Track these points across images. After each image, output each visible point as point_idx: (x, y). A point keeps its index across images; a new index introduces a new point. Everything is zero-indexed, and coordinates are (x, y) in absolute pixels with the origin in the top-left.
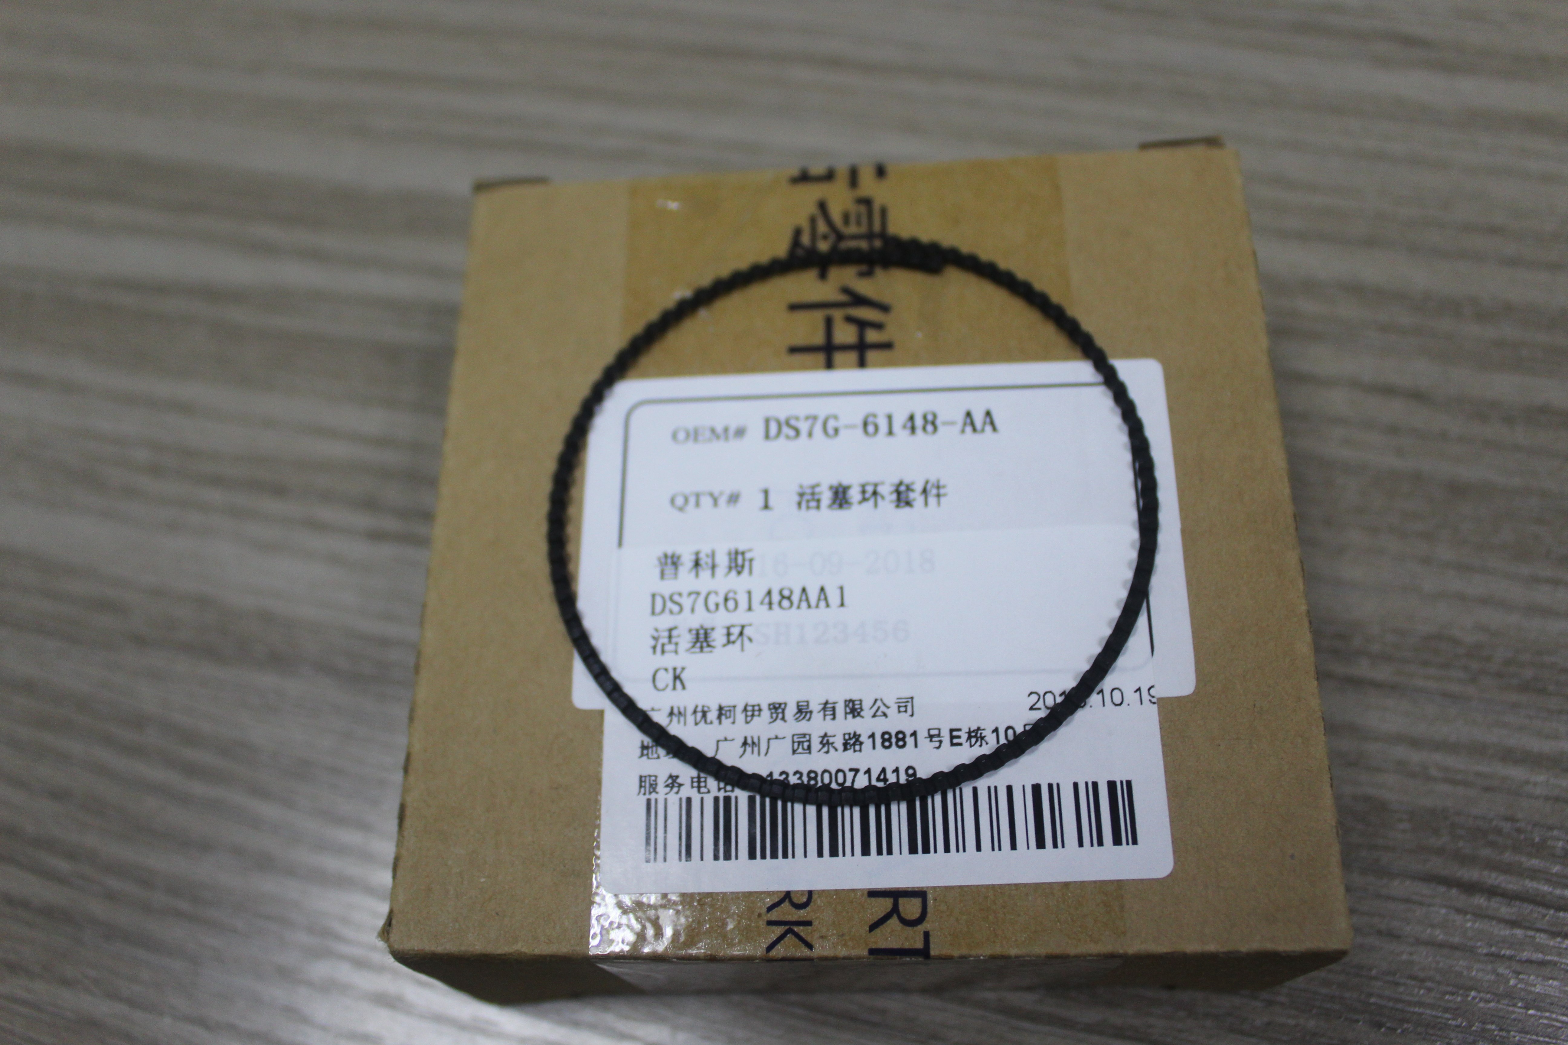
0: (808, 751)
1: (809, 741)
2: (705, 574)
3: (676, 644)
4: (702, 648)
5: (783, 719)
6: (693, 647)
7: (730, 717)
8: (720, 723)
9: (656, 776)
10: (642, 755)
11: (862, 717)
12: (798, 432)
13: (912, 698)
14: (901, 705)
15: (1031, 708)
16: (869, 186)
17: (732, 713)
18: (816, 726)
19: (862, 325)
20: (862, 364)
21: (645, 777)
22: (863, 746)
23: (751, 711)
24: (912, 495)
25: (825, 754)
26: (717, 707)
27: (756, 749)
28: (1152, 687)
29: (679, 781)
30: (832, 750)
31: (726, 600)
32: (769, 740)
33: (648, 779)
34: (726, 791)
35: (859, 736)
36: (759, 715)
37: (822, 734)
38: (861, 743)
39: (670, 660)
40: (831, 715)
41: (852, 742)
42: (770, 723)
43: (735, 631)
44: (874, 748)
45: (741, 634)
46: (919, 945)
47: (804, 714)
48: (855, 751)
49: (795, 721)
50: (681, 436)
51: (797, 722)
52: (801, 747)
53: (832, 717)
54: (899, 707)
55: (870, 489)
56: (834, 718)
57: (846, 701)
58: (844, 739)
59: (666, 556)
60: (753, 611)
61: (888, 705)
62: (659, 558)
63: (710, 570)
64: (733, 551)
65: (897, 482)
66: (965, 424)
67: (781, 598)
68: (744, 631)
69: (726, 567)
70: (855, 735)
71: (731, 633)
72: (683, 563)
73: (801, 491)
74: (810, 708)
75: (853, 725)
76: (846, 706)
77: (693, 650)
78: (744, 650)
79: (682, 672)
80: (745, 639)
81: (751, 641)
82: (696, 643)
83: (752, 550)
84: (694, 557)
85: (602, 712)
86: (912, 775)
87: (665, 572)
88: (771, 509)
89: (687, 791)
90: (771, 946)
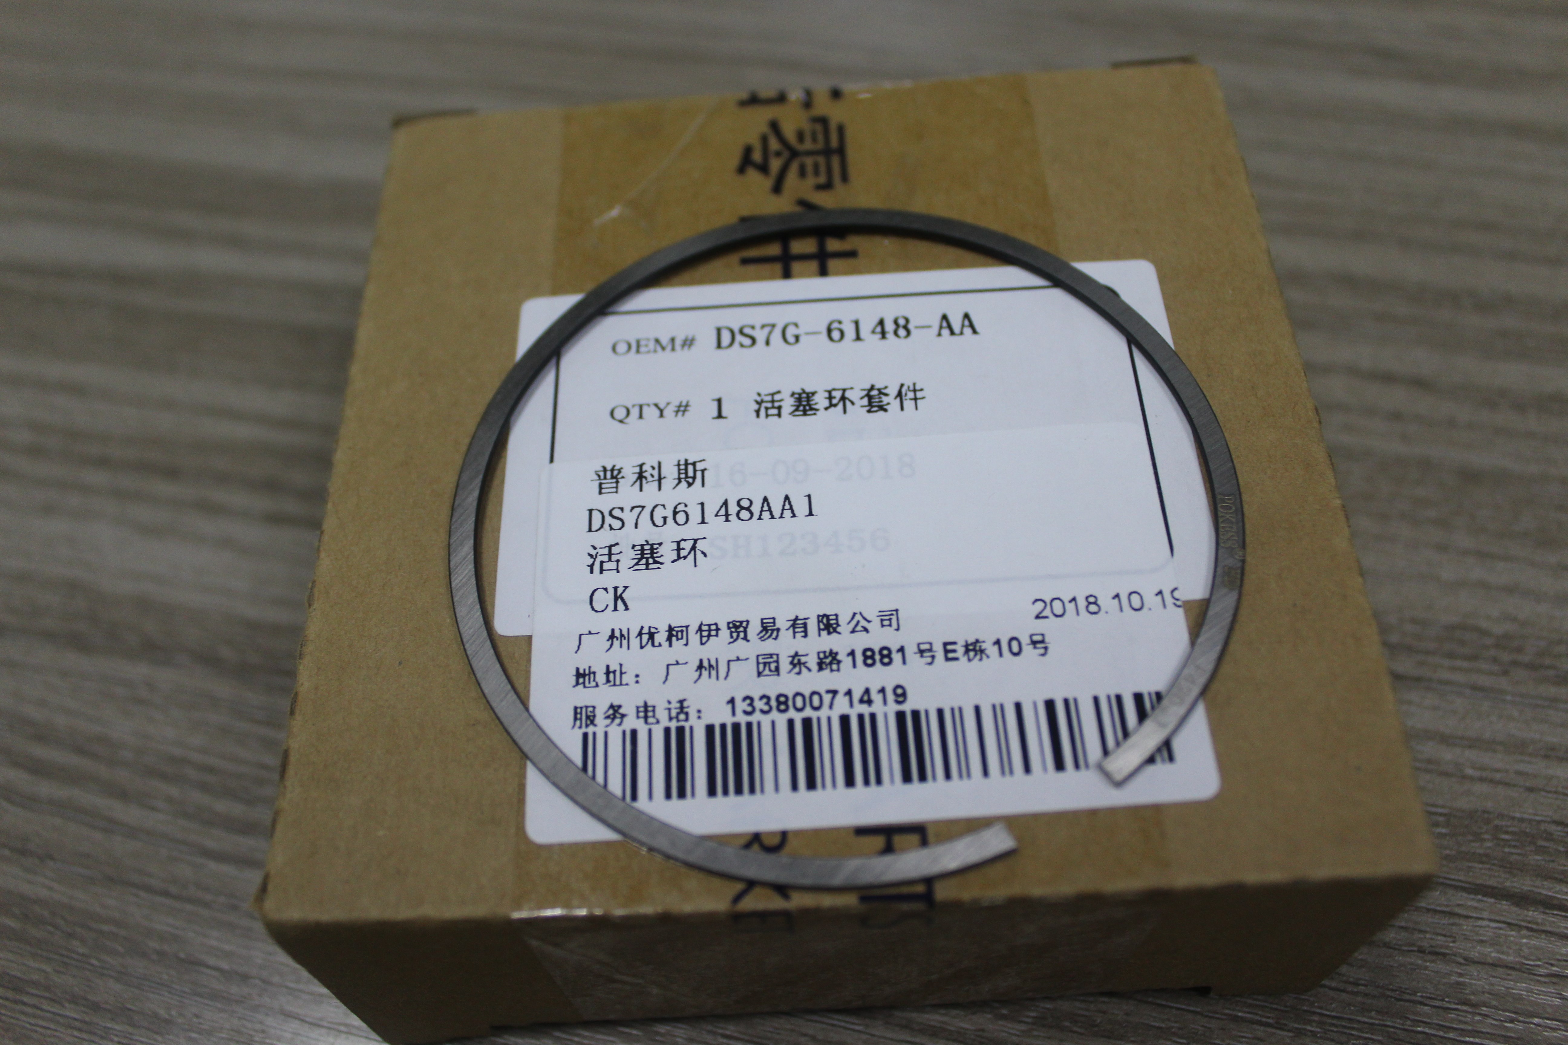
0: (776, 673)
1: (777, 661)
2: (650, 487)
3: (618, 561)
4: (647, 564)
5: (745, 638)
6: (637, 564)
7: (682, 638)
8: (670, 645)
9: (594, 707)
10: (577, 684)
11: (839, 633)
12: (754, 341)
13: (897, 610)
14: (884, 618)
15: (1037, 617)
16: (823, 106)
17: (685, 633)
18: (785, 645)
20: (823, 272)
21: (581, 708)
22: (842, 665)
23: (707, 632)
24: (885, 400)
25: (797, 676)
26: (666, 628)
27: (714, 673)
28: (1176, 589)
29: (622, 711)
30: (803, 669)
31: (675, 513)
32: (729, 662)
33: (584, 710)
34: (678, 721)
35: (837, 654)
36: (717, 635)
37: (792, 653)
38: (839, 662)
39: (610, 579)
40: (802, 632)
41: (828, 661)
42: (730, 643)
43: (687, 545)
44: (854, 666)
45: (694, 548)
46: (921, 887)
47: (770, 632)
48: (832, 670)
49: (760, 640)
50: (622, 348)
51: (762, 641)
52: (767, 668)
53: (803, 634)
54: (882, 620)
55: (837, 395)
56: (806, 636)
57: (819, 616)
58: (819, 658)
59: (605, 470)
60: (707, 523)
61: (869, 619)
62: (596, 472)
63: (656, 483)
64: (682, 462)
65: (868, 387)
66: (941, 327)
67: (739, 509)
68: (697, 545)
69: (675, 479)
70: (831, 652)
71: (681, 547)
72: (624, 476)
73: (759, 399)
74: (777, 626)
75: (828, 642)
76: (819, 622)
77: (636, 567)
78: (697, 565)
79: (624, 591)
80: (698, 553)
81: (705, 555)
82: (640, 560)
83: (704, 460)
84: (637, 470)
85: (529, 639)
86: (901, 695)
87: (604, 486)
88: (725, 418)
89: (632, 722)
90: (737, 899)
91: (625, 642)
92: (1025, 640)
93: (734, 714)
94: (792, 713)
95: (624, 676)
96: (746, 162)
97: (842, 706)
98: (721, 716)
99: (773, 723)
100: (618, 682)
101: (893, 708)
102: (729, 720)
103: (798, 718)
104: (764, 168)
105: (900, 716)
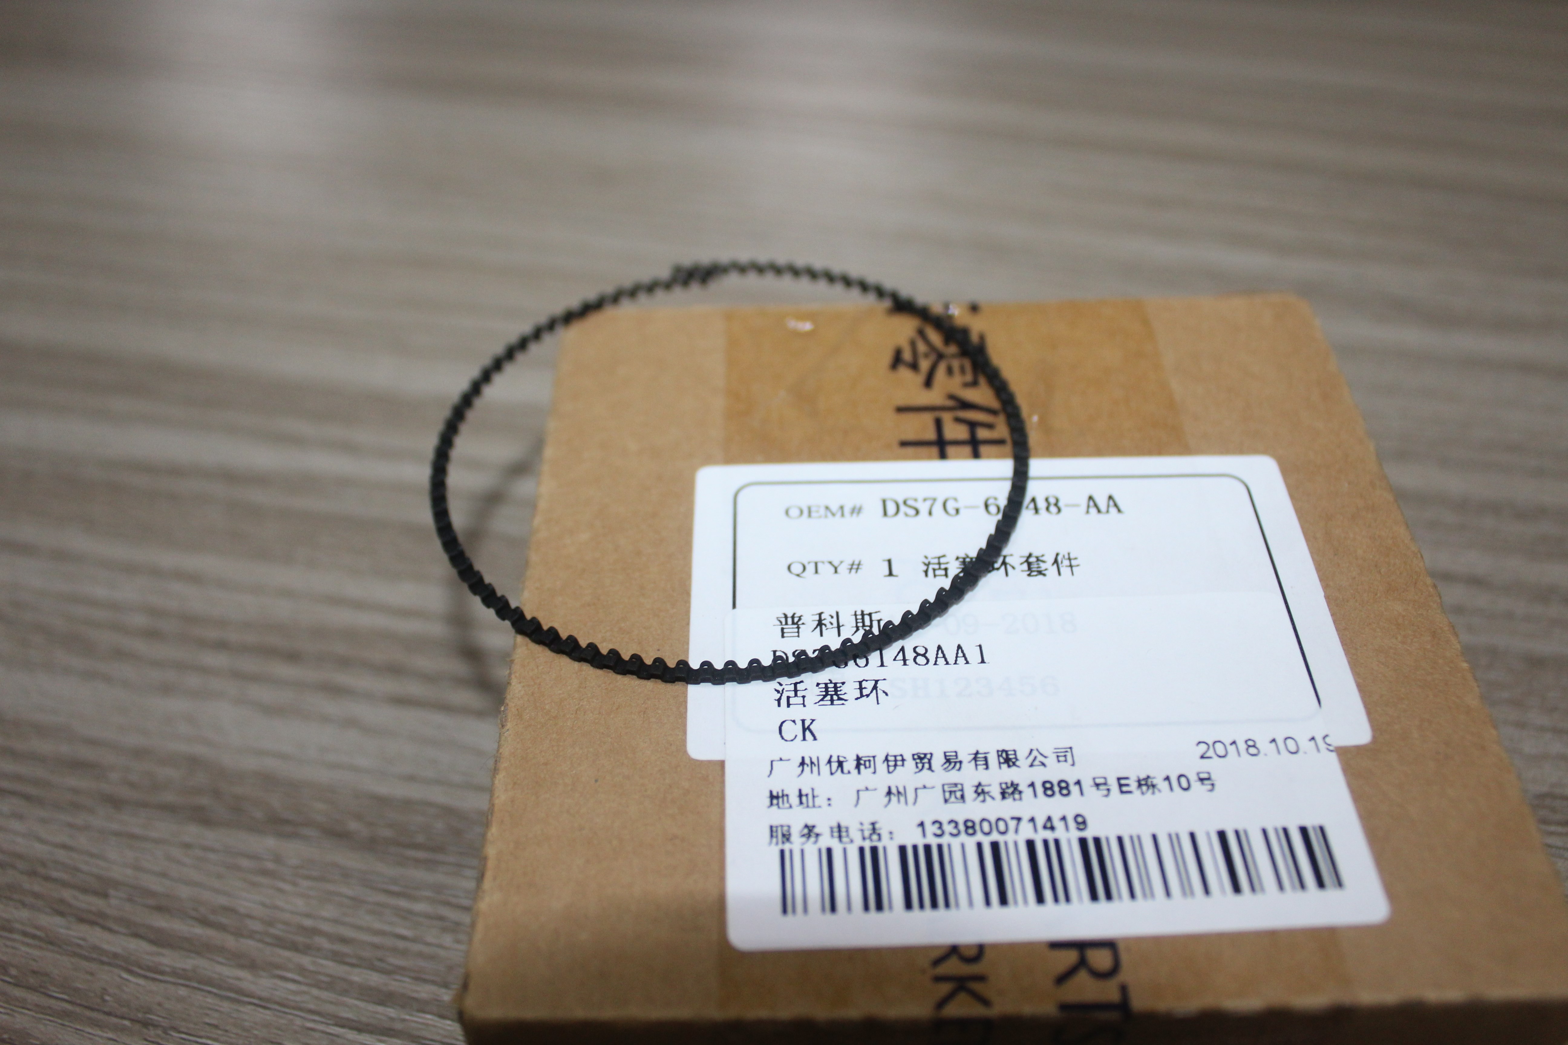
0: (961, 801)
1: (962, 790)
2: (830, 633)
3: (804, 697)
4: (832, 700)
5: (930, 768)
6: (822, 700)
7: (870, 767)
8: (859, 772)
9: (789, 827)
10: (772, 804)
11: (1018, 767)
12: (917, 511)
14: (1059, 754)
17: (872, 763)
18: (968, 776)
19: (973, 425)
20: (976, 456)
21: (777, 827)
22: (1023, 795)
23: (894, 762)
24: (1043, 566)
25: (982, 804)
26: (855, 758)
27: (902, 799)
28: (1327, 736)
30: (988, 798)
32: (916, 789)
33: (779, 829)
34: (871, 840)
35: (1017, 785)
36: (903, 765)
37: (976, 783)
38: (1020, 792)
40: (984, 764)
41: (1010, 790)
42: (916, 773)
43: (869, 685)
45: (875, 687)
46: (1116, 997)
47: (953, 764)
48: (1014, 800)
49: (944, 771)
50: (794, 512)
51: (947, 772)
52: (953, 796)
53: (984, 767)
54: (1058, 757)
56: (987, 768)
57: (998, 751)
58: (1001, 788)
59: (786, 617)
60: (886, 666)
61: (1045, 755)
62: (777, 618)
63: (836, 630)
64: (859, 613)
65: (1027, 554)
66: (1088, 506)
67: (915, 655)
68: (878, 685)
69: (853, 627)
70: (1012, 784)
71: (863, 687)
72: (805, 622)
73: (927, 561)
74: (960, 758)
75: (1008, 774)
76: (999, 756)
77: (821, 703)
78: (879, 702)
79: (811, 723)
80: (880, 693)
81: (887, 694)
82: (825, 696)
83: (879, 612)
84: (817, 618)
85: (722, 764)
86: (1081, 823)
87: (785, 631)
88: (896, 576)
89: (826, 841)
90: (941, 1004)
91: (815, 769)
92: (1193, 778)
93: (924, 835)
94: (979, 837)
95: (816, 799)
96: (897, 361)
97: (1026, 832)
98: (912, 838)
99: (963, 846)
100: (811, 804)
101: (1075, 834)
102: (921, 842)
103: (986, 841)
104: (914, 367)
105: (1083, 842)
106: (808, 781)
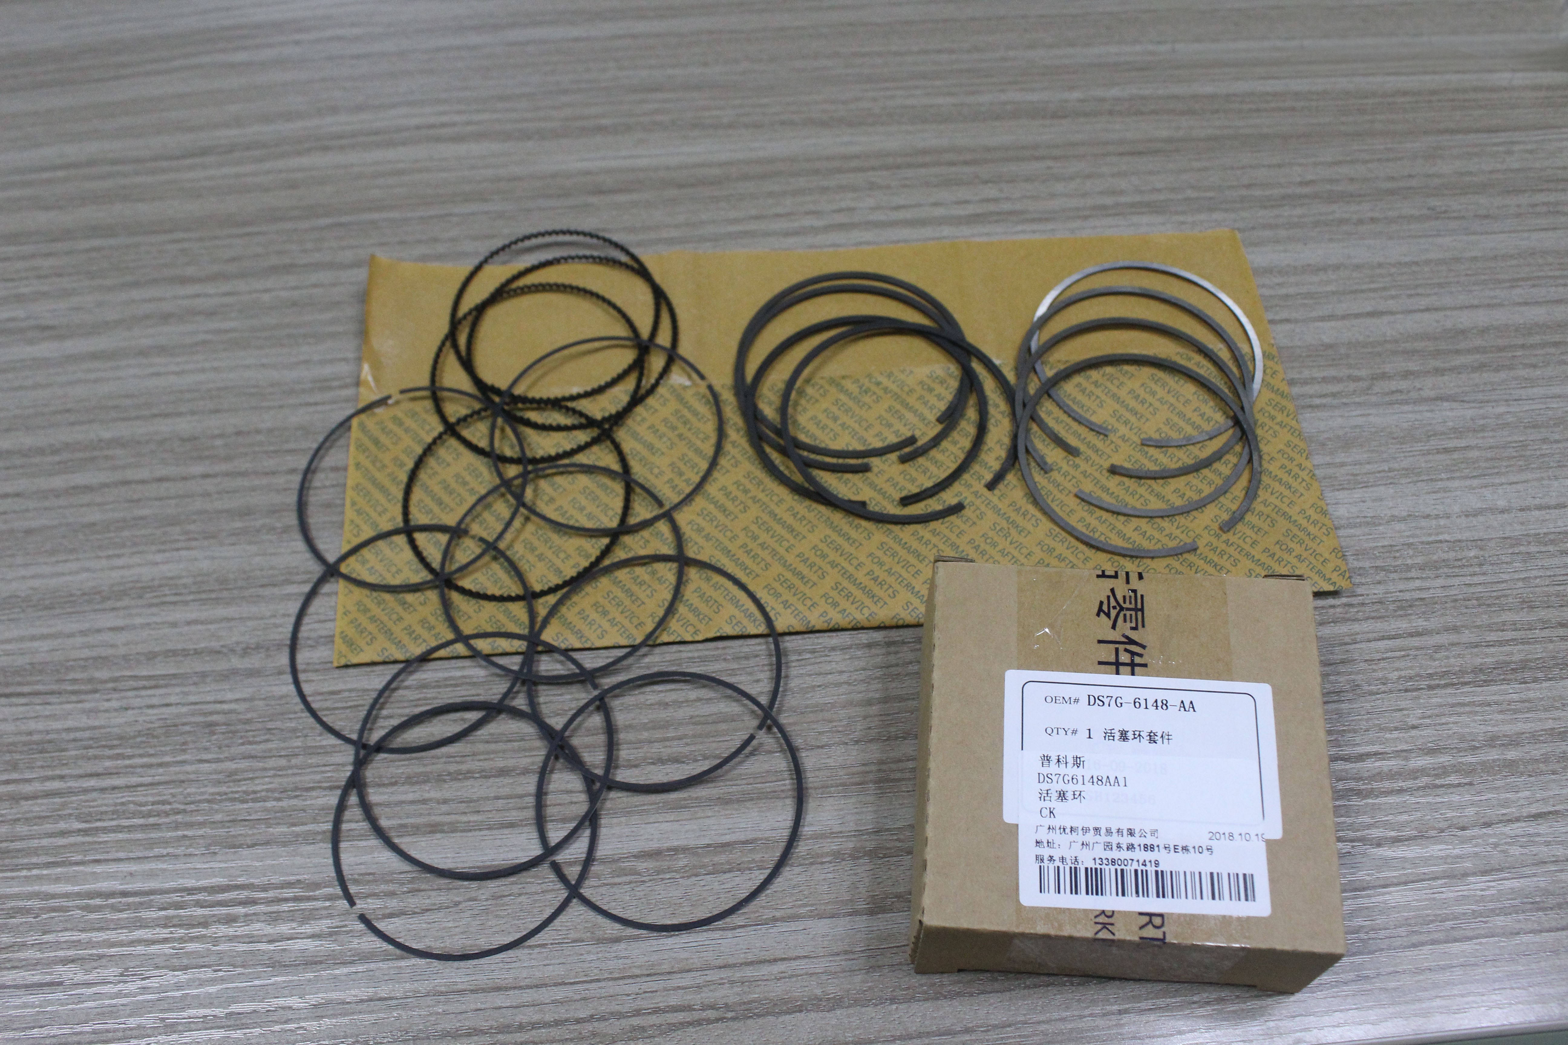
0: (1111, 850)
1: (1112, 845)
2: (1063, 766)
4: (1062, 800)
5: (1100, 835)
7: (1076, 832)
8: (1071, 834)
9: (1043, 855)
10: (1037, 846)
11: (1135, 837)
12: (1103, 703)
13: (1157, 830)
14: (1152, 832)
15: (1210, 839)
16: (1135, 583)
17: (1077, 830)
18: (1115, 839)
19: (1133, 654)
20: (1133, 673)
21: (1039, 856)
22: (1135, 850)
23: (1085, 830)
24: (1156, 738)
25: (1119, 852)
26: (1070, 827)
27: (1088, 847)
28: (1265, 835)
29: (1054, 858)
30: (1121, 850)
31: (1072, 779)
32: (1093, 843)
34: (1074, 864)
36: (1089, 832)
37: (1117, 843)
38: (1135, 848)
39: (1047, 804)
40: (1121, 835)
41: (1130, 847)
42: (1094, 836)
43: (1077, 793)
44: (1140, 851)
45: (1080, 795)
46: (1161, 936)
47: (1109, 833)
48: (1132, 851)
50: (1049, 699)
51: (1106, 837)
52: (1108, 848)
54: (1151, 834)
55: (1137, 733)
59: (1044, 757)
60: (1085, 785)
61: (1146, 832)
62: (1040, 757)
63: (1065, 765)
64: (1075, 757)
65: (1150, 731)
66: (1180, 707)
67: (1097, 780)
69: (1072, 764)
71: (1075, 794)
72: (1052, 760)
73: (1106, 732)
74: (1112, 831)
75: (1131, 840)
76: (1128, 831)
77: (1058, 800)
78: (1081, 802)
79: (1053, 810)
80: (1082, 797)
81: (1084, 799)
82: (1059, 797)
83: (1083, 757)
84: (1057, 758)
85: (1017, 826)
86: (1157, 864)
87: (1044, 764)
88: (1092, 738)
89: (1058, 863)
90: (1096, 933)
91: (1054, 831)
92: (1205, 848)
93: (1095, 863)
94: (1116, 866)
95: (1054, 844)
96: (1100, 610)
97: (1135, 866)
98: (1090, 864)
99: (1110, 869)
100: (1052, 847)
101: (1154, 869)
102: (1093, 866)
103: (1119, 868)
104: (1108, 615)
105: (1157, 872)
106: (1051, 836)
